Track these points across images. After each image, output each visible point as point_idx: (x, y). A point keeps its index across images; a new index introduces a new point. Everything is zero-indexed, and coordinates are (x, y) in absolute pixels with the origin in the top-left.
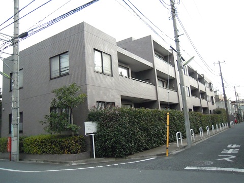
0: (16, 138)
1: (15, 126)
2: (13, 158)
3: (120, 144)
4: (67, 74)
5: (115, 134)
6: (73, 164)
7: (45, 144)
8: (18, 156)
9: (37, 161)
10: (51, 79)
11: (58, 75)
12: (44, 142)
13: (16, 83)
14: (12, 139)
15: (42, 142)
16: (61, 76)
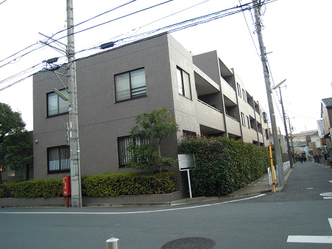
0: (77, 177)
1: (76, 162)
2: (75, 202)
3: (225, 179)
4: (144, 96)
5: (220, 168)
6: (172, 205)
7: (124, 184)
8: (81, 199)
9: (111, 205)
10: (117, 102)
11: (128, 96)
12: (122, 181)
13: (74, 106)
14: (72, 178)
15: (118, 181)
16: (132, 98)
